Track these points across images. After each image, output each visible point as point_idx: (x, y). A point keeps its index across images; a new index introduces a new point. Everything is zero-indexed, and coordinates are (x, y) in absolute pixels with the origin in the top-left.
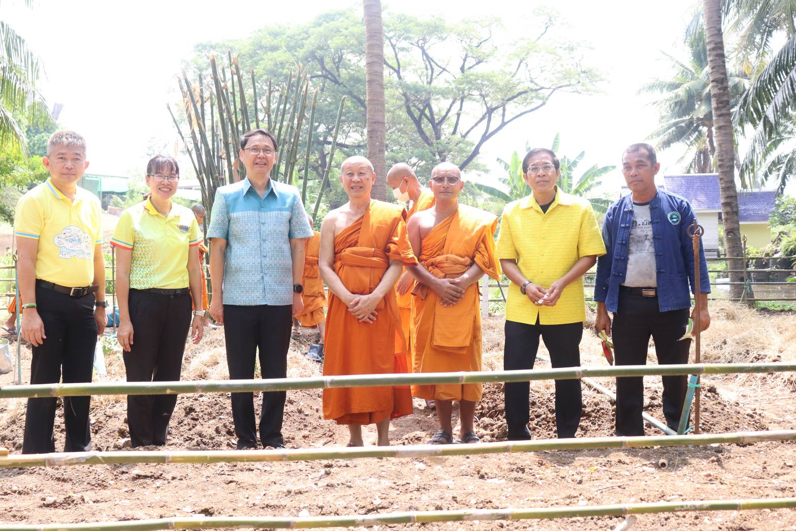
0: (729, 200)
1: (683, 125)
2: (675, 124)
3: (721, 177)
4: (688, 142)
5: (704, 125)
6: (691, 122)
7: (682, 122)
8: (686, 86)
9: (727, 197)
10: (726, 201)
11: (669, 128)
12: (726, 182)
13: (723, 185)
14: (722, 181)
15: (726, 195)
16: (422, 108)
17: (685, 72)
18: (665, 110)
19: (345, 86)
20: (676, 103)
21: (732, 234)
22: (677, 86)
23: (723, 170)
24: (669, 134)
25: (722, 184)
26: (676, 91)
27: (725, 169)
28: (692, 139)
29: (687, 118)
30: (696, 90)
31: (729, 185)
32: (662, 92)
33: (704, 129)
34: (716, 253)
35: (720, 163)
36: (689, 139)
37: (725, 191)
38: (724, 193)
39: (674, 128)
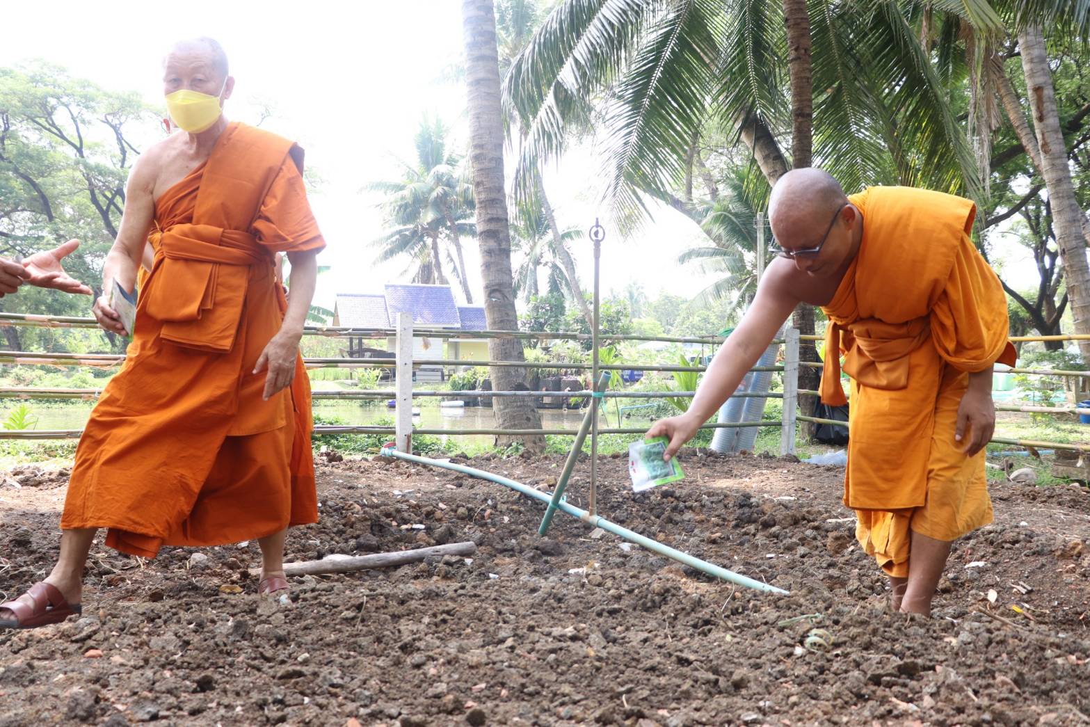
0: (492, 226)
1: (407, 233)
2: (399, 232)
3: (478, 179)
4: (413, 252)
5: (429, 235)
6: (415, 233)
7: (406, 230)
8: (412, 186)
9: (491, 220)
10: (487, 228)
11: (392, 236)
12: (489, 190)
13: (483, 196)
14: (481, 188)
15: (489, 216)
16: (110, 196)
17: (411, 175)
18: (388, 213)
19: (10, 162)
20: (400, 207)
21: (498, 295)
22: (402, 188)
23: (482, 166)
24: (393, 242)
25: (479, 193)
26: (401, 193)
27: (486, 164)
28: (416, 250)
29: (411, 226)
30: (423, 192)
31: (493, 196)
32: (385, 193)
33: (429, 241)
34: (440, 373)
35: (478, 152)
36: (413, 249)
37: (485, 208)
38: (483, 211)
39: (397, 236)
